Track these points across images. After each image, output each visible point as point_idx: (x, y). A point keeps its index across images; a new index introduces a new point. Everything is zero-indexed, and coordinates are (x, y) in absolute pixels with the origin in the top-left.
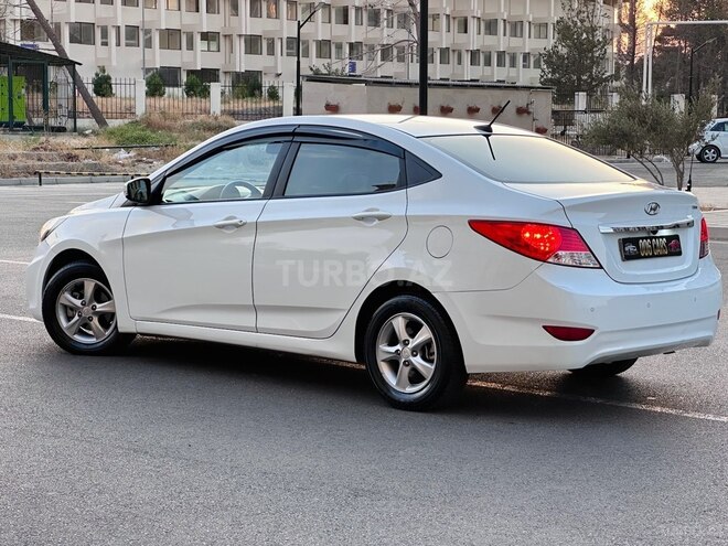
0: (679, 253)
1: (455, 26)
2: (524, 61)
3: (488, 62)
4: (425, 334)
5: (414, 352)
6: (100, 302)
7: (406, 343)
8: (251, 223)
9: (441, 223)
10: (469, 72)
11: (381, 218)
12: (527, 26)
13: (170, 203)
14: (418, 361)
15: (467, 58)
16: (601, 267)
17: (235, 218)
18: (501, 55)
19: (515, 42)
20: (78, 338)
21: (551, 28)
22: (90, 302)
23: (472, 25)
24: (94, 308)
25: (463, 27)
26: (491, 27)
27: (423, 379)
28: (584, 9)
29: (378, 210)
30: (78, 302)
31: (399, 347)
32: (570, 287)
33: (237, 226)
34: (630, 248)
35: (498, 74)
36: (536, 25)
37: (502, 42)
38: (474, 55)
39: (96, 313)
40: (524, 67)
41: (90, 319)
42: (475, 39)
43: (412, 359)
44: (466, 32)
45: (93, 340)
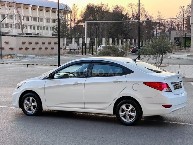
0: (181, 87)
1: (25, 19)
2: (44, 28)
3: (34, 29)
4: (131, 107)
5: (129, 112)
6: (33, 103)
7: (127, 111)
8: (83, 83)
9: (136, 83)
10: (29, 31)
11: (120, 82)
12: (44, 19)
13: (56, 78)
14: (131, 113)
15: (29, 27)
16: (172, 91)
17: (78, 82)
18: (38, 27)
19: (41, 23)
20: (28, 111)
21: (50, 20)
22: (31, 103)
23: (30, 19)
24: (32, 104)
25: (27, 19)
26: (35, 19)
27: (133, 117)
28: (63, 16)
29: (118, 80)
30: (28, 103)
31: (125, 112)
32: (167, 96)
33: (79, 84)
34: (175, 87)
35: (37, 31)
36: (46, 19)
37: (38, 23)
38: (31, 26)
39: (32, 105)
40: (44, 30)
41: (31, 107)
42: (31, 22)
43: (129, 113)
44: (28, 20)
45: (31, 112)
